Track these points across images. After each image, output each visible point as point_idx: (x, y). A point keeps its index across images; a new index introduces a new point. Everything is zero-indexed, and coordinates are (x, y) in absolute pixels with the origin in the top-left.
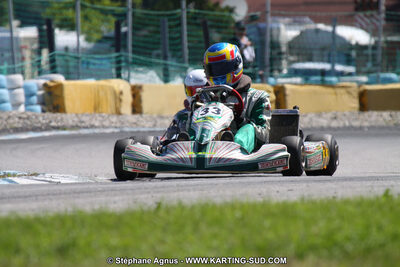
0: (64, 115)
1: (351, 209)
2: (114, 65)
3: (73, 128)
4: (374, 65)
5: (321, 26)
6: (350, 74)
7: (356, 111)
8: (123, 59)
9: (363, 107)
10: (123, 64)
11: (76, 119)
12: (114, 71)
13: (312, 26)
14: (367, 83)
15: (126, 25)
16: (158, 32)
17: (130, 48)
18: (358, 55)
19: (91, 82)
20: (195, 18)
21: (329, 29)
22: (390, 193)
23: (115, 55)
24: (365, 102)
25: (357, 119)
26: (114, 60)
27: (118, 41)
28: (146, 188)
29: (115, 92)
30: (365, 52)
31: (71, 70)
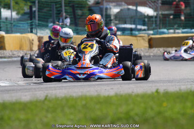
0: (5, 51)
1: (139, 99)
2: (29, 27)
3: (9, 57)
4: (156, 26)
5: (131, 7)
6: (145, 30)
7: (147, 48)
8: (33, 23)
9: (151, 46)
10: (34, 26)
11: (11, 53)
12: (29, 30)
13: (126, 7)
14: (153, 34)
15: (35, 7)
16: (50, 11)
17: (37, 18)
18: (148, 21)
19: (18, 35)
20: (69, 4)
21: (134, 8)
22: (159, 91)
23: (29, 22)
24: (152, 43)
25: (147, 52)
26: (29, 24)
27: (31, 15)
28: (42, 88)
29: (30, 40)
30: (151, 19)
31: (9, 29)
